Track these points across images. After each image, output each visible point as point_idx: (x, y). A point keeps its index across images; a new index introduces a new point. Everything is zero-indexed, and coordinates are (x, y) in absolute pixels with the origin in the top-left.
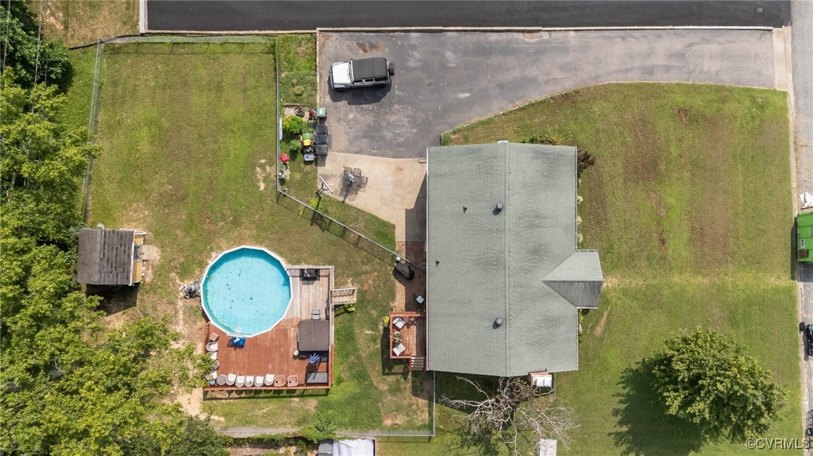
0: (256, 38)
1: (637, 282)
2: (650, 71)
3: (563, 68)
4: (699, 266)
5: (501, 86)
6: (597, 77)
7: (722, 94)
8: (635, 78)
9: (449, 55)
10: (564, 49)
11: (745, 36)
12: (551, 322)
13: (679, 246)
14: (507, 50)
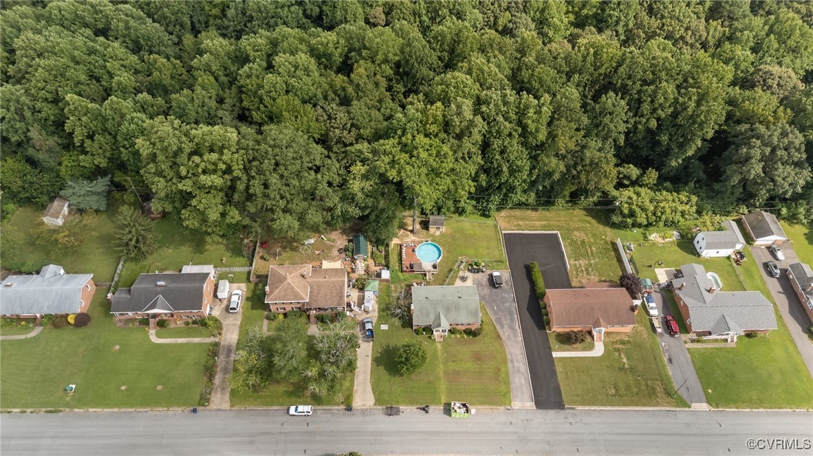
0: (505, 256)
1: (439, 353)
2: (512, 361)
3: (509, 336)
4: (446, 373)
5: (500, 318)
6: (507, 346)
7: (507, 383)
8: (509, 357)
9: (508, 304)
10: (515, 336)
11: (529, 392)
12: (428, 315)
13: (452, 367)
14: (512, 320)
